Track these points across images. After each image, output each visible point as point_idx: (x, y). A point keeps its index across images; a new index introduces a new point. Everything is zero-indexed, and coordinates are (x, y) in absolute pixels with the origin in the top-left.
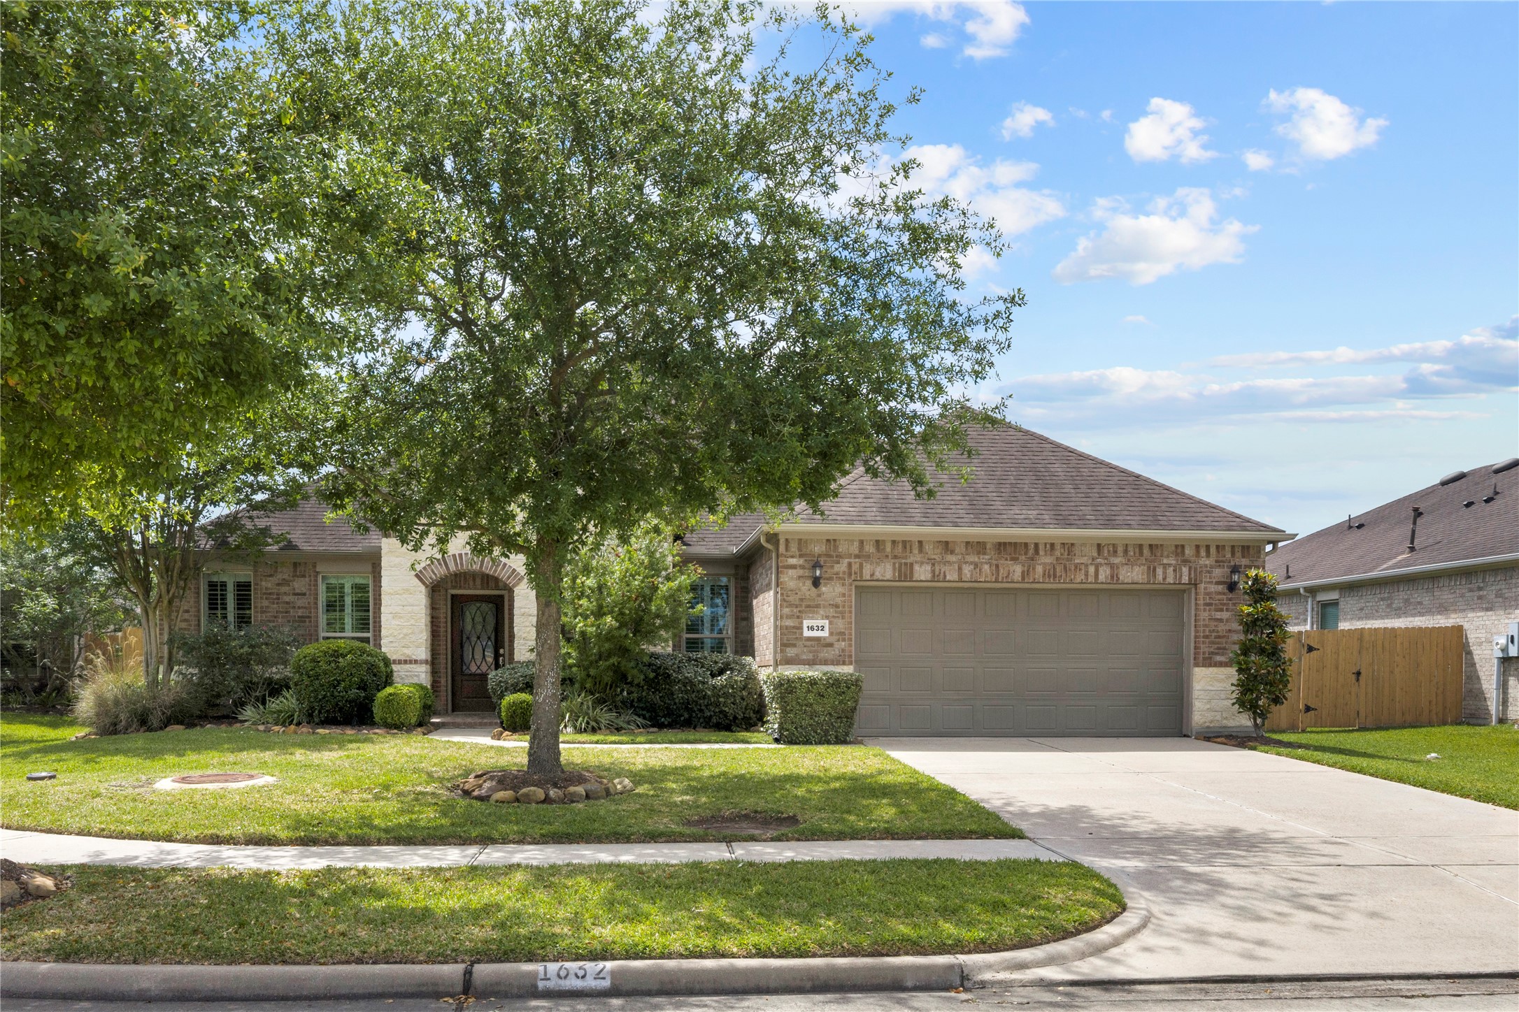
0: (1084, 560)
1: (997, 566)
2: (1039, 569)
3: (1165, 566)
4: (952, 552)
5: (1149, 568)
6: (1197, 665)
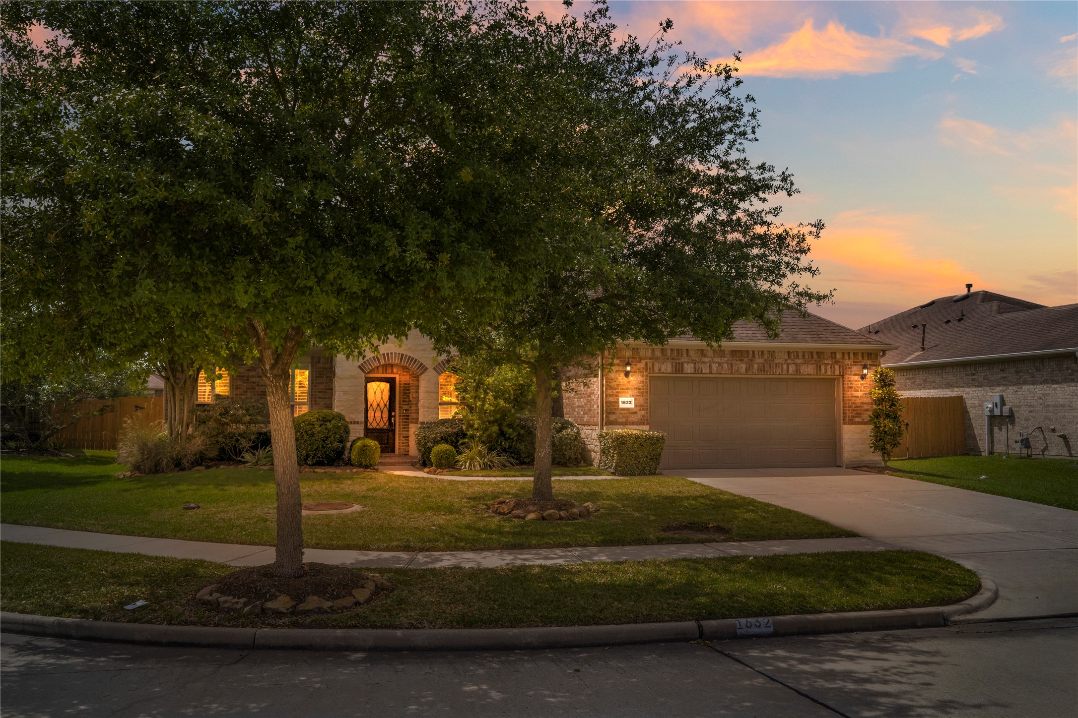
6: (845, 423)
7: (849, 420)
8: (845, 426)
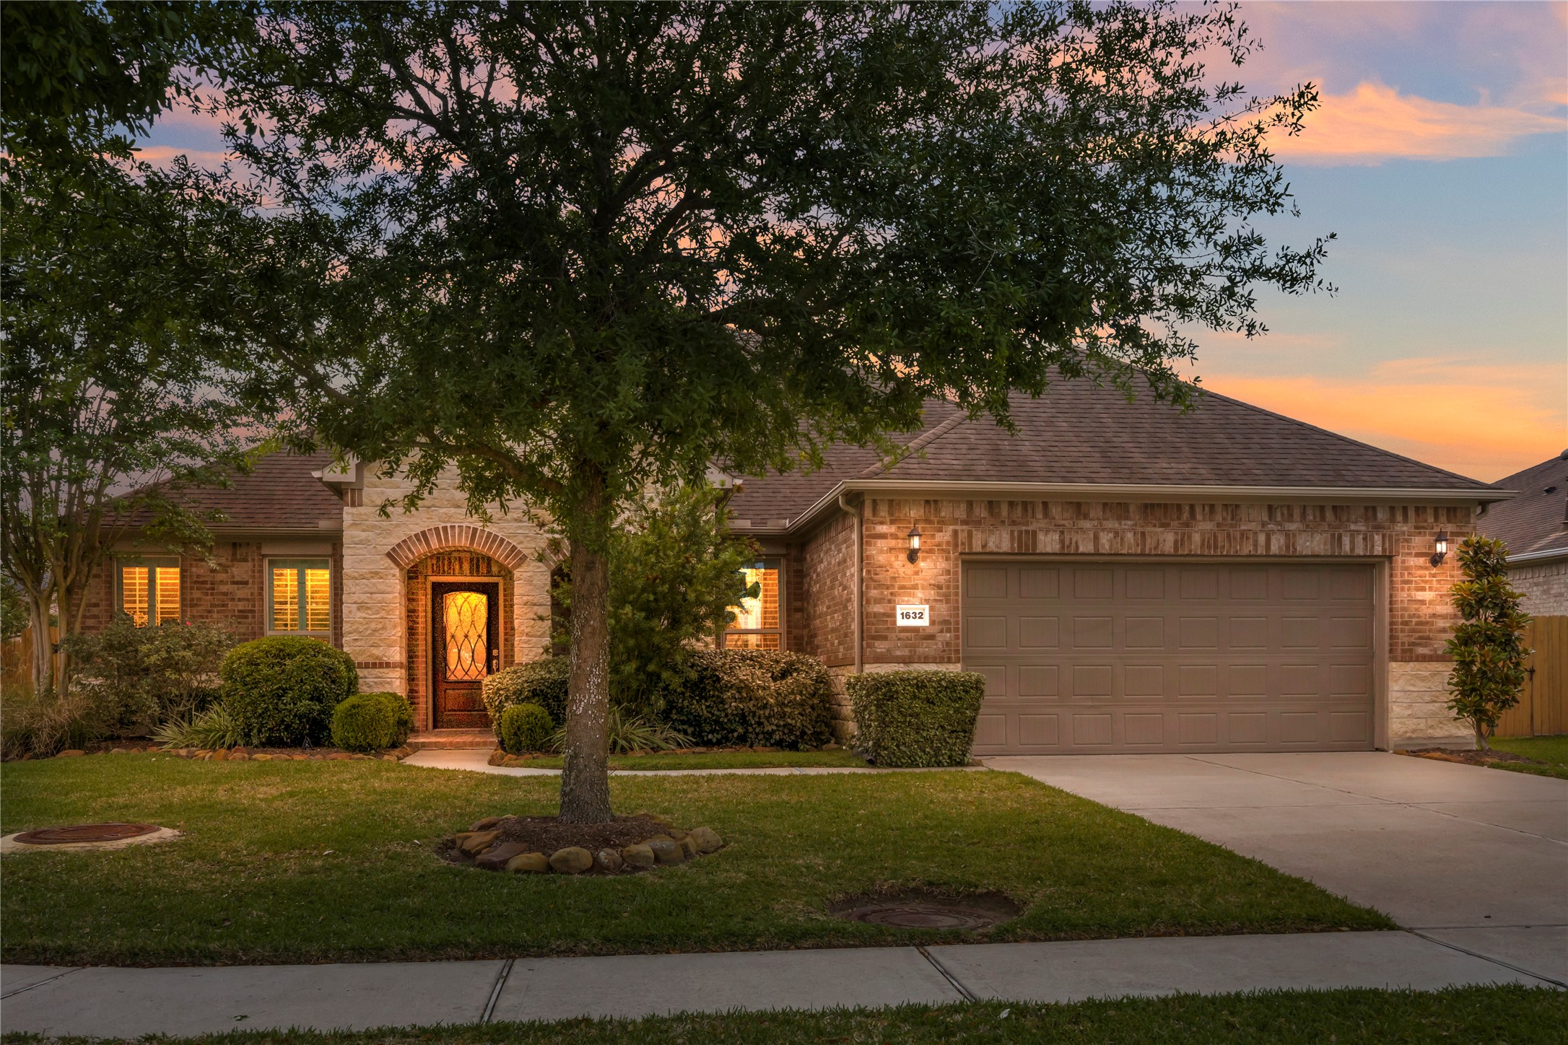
0: (1252, 526)
1: (1143, 534)
2: (1197, 538)
3: (1353, 534)
4: (1086, 517)
5: (1333, 536)
6: (1394, 659)
7: (1404, 651)
8: (1394, 664)
